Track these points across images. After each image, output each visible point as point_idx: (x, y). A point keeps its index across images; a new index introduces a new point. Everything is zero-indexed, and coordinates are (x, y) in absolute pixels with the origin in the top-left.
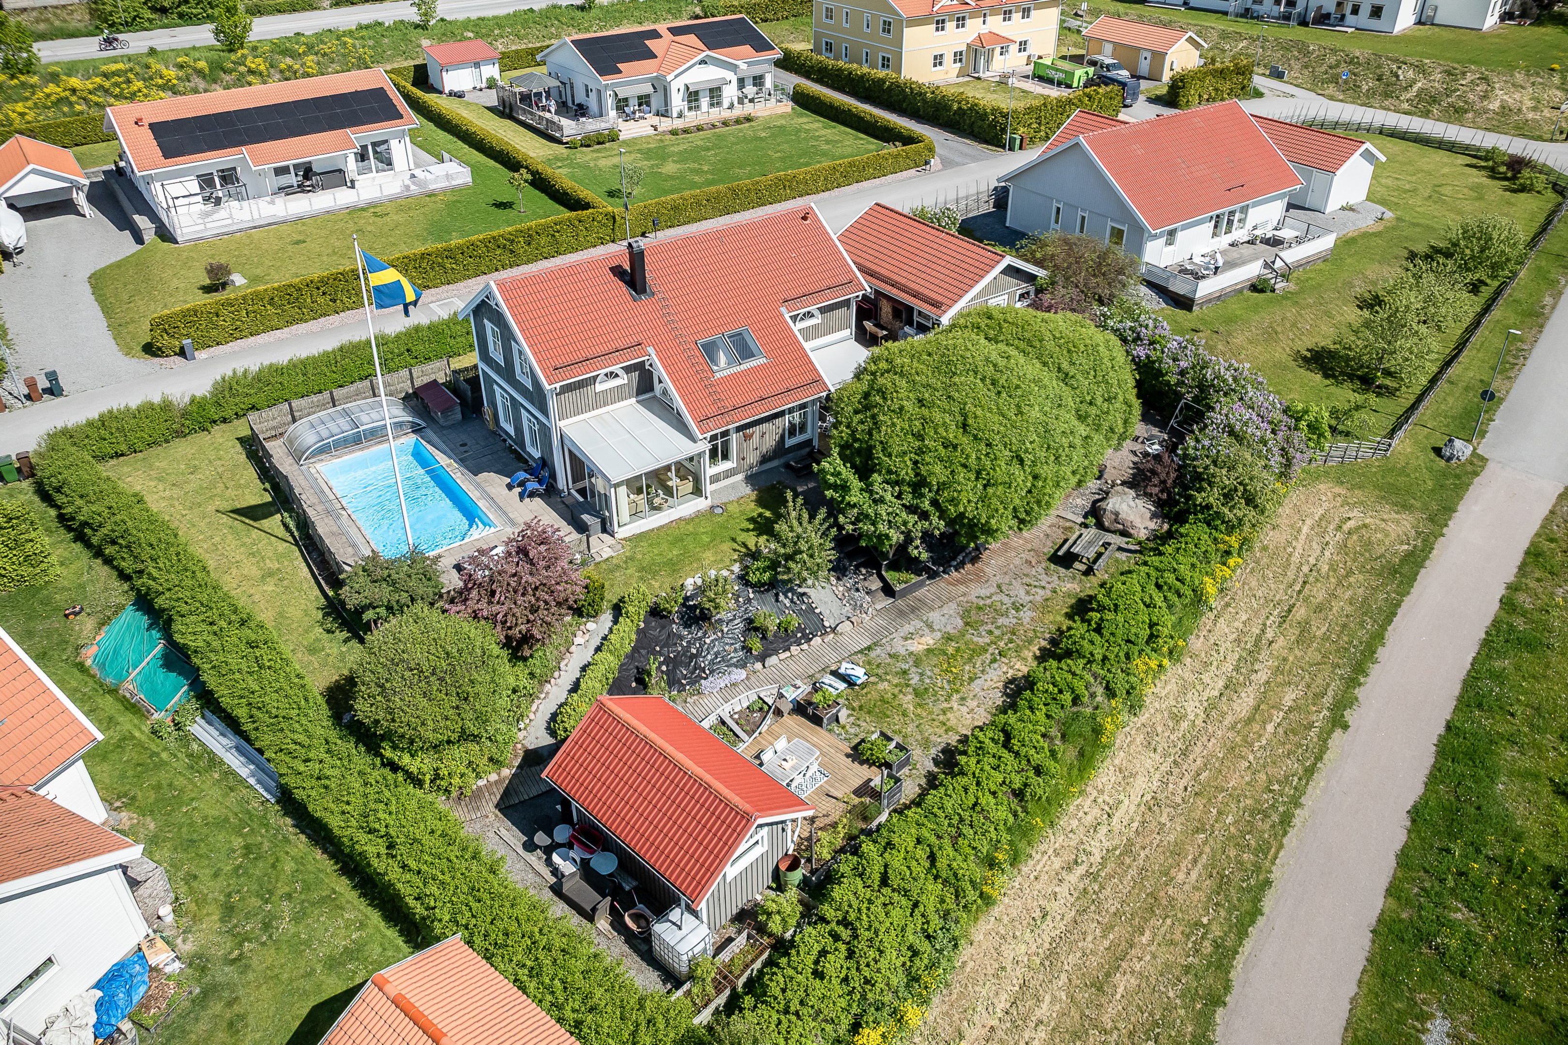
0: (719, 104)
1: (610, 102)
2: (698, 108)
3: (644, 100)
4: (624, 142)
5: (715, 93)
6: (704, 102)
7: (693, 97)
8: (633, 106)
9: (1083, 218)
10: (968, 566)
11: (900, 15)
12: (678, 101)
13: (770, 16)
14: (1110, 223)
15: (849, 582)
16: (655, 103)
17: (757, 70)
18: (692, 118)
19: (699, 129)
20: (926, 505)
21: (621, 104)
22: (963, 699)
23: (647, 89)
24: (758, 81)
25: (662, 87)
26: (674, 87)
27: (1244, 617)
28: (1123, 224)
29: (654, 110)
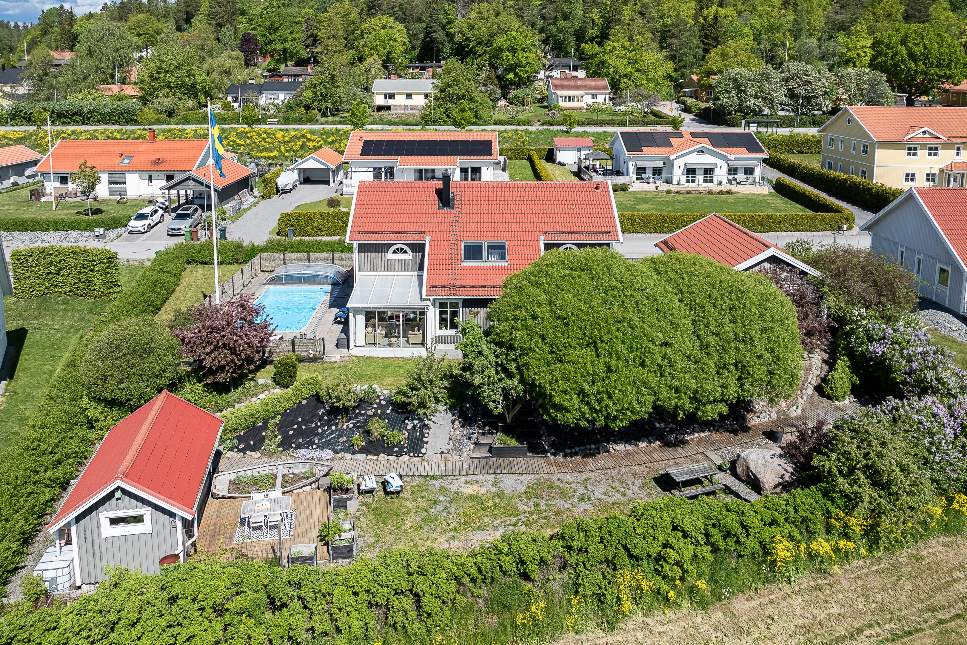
0: (711, 181)
1: (632, 169)
2: (693, 181)
3: (657, 171)
4: (631, 193)
5: (708, 172)
6: (700, 178)
7: (691, 172)
8: (649, 174)
9: (920, 260)
10: (578, 458)
11: (872, 140)
12: (678, 173)
13: (805, 149)
14: (938, 264)
15: (467, 431)
16: (664, 175)
17: (749, 164)
18: (685, 186)
19: (688, 192)
20: (512, 367)
21: (640, 171)
22: (454, 538)
23: (660, 164)
24: (749, 171)
25: (668, 164)
26: (676, 164)
27: (835, 610)
28: (948, 265)
29: (664, 178)
